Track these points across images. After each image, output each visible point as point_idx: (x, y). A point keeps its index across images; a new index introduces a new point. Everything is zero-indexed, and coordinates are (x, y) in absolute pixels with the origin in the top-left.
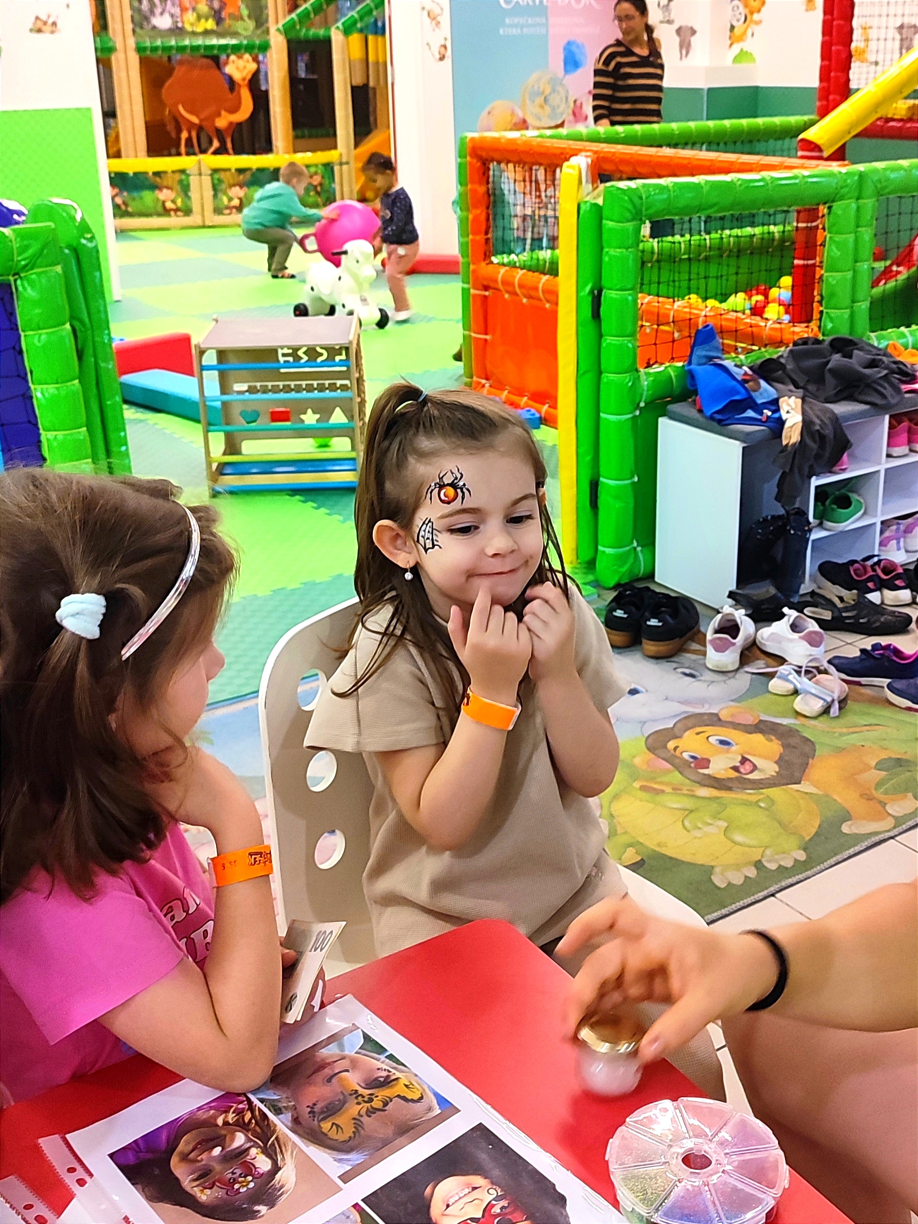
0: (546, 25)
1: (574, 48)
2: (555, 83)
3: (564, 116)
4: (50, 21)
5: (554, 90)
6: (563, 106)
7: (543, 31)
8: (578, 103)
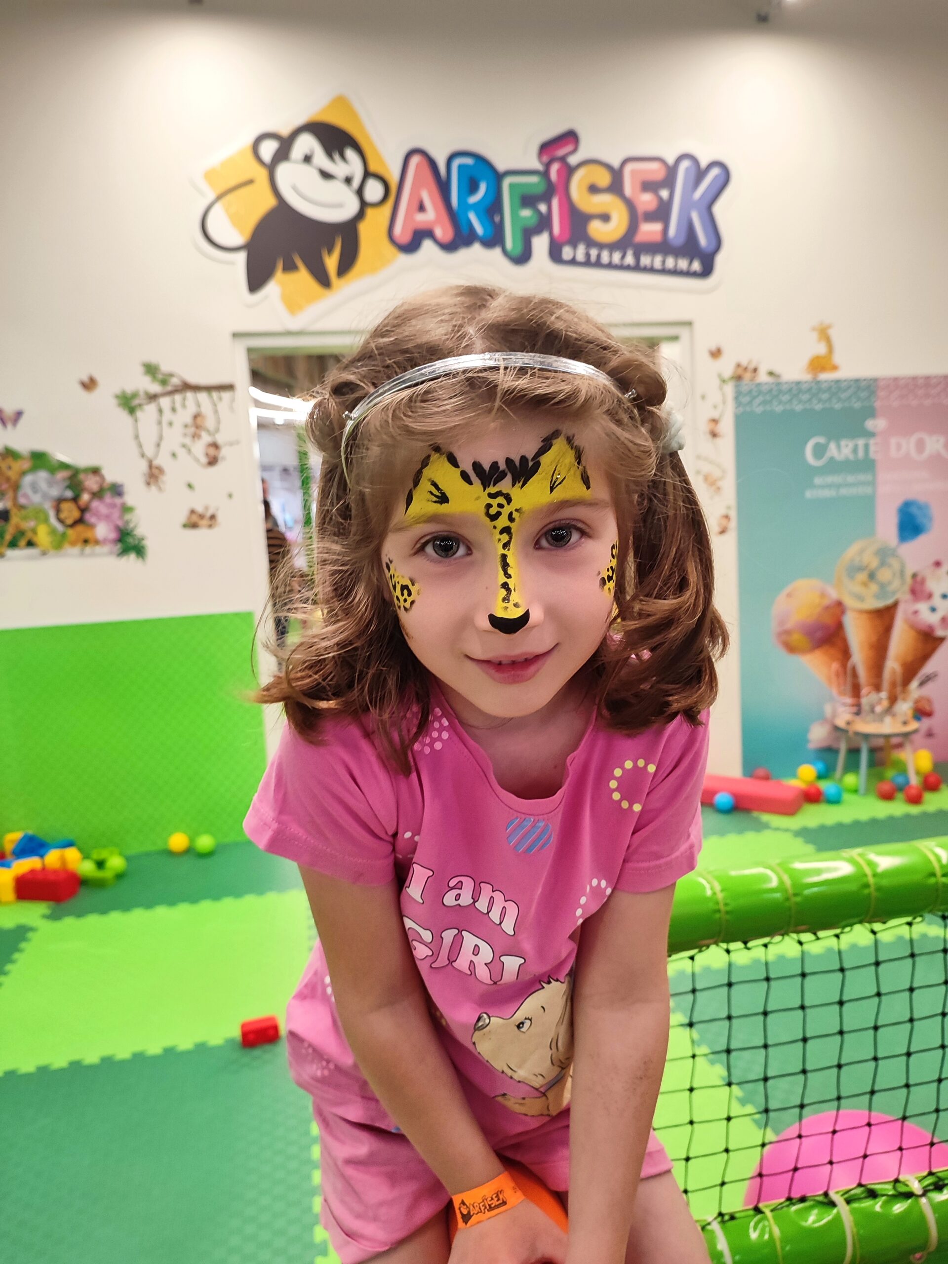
0: (873, 483)
1: (914, 510)
2: (884, 554)
3: (898, 596)
4: (209, 514)
5: (883, 564)
6: (896, 583)
7: (868, 490)
8: (919, 578)
